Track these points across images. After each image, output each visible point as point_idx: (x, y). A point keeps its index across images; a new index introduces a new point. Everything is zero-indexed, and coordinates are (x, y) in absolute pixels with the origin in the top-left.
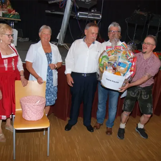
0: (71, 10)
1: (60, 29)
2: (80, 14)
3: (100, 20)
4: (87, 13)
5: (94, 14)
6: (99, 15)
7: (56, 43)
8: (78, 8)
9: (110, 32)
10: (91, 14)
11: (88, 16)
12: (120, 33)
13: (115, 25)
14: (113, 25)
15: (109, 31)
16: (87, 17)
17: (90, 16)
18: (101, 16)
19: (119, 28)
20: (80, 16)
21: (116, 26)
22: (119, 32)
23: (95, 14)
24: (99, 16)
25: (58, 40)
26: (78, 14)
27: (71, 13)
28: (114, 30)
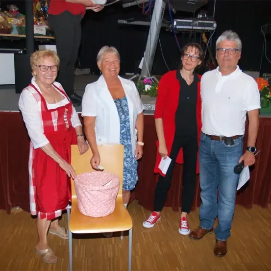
0: (163, 16)
1: (144, 50)
2: (177, 22)
3: (213, 31)
4: (191, 21)
5: (203, 22)
6: (212, 22)
7: (138, 75)
8: (175, 13)
9: (220, 50)
10: (197, 22)
11: (193, 26)
12: (240, 53)
13: (229, 38)
14: (226, 37)
15: (218, 49)
16: (190, 27)
17: (196, 26)
18: (215, 25)
19: (238, 42)
20: (178, 27)
21: (232, 39)
22: (236, 50)
23: (205, 22)
24: (211, 25)
25: (141, 70)
26: (175, 23)
27: (163, 22)
28: (228, 48)
